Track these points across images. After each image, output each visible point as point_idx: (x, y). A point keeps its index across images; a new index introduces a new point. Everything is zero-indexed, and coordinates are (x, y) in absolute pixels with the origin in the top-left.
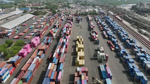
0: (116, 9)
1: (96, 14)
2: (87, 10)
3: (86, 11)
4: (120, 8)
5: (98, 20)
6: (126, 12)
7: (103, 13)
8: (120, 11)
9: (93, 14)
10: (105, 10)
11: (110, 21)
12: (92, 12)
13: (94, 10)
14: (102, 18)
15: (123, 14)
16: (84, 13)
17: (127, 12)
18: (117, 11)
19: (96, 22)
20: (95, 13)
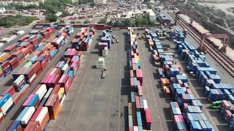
0: (197, 8)
1: (151, 24)
2: (129, 15)
3: (125, 16)
4: (208, 8)
5: (155, 47)
6: (225, 20)
7: (168, 21)
8: (208, 15)
9: (143, 23)
10: (172, 11)
11: (187, 51)
12: (141, 19)
13: (145, 12)
14: (164, 35)
15: (218, 23)
16: (120, 21)
17: (227, 21)
18: (200, 16)
19: (150, 50)
20: (149, 20)
